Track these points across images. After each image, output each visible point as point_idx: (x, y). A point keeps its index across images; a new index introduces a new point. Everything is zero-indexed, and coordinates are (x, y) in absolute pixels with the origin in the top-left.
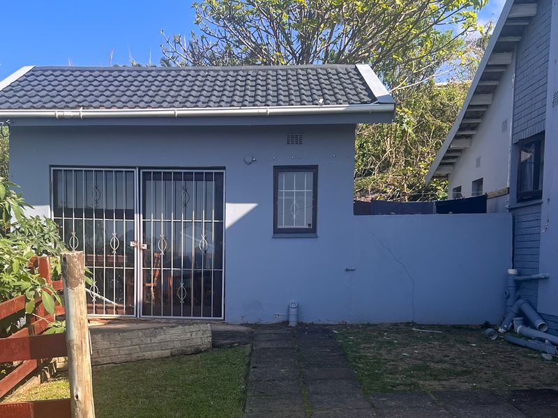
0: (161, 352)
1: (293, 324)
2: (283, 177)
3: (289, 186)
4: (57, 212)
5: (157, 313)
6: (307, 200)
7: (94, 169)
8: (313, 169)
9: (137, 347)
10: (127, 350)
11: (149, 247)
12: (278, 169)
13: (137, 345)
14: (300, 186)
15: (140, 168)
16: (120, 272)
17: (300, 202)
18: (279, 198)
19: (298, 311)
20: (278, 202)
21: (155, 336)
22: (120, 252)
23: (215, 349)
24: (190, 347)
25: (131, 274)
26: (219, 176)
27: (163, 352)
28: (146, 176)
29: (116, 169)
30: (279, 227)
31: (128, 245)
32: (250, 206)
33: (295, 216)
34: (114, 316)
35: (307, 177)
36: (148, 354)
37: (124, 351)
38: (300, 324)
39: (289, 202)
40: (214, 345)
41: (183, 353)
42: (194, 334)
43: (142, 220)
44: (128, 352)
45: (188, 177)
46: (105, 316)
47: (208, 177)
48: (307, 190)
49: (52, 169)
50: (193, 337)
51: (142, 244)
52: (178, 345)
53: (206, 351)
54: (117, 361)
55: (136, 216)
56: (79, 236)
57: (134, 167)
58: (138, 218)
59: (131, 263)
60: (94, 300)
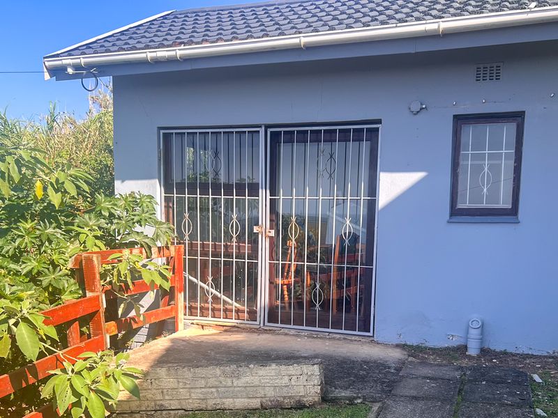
0: (246, 400)
1: (473, 351)
2: (469, 133)
3: (479, 145)
4: (168, 187)
5: (286, 321)
6: (506, 166)
7: (222, 130)
8: (517, 117)
9: (214, 390)
10: (201, 393)
11: (277, 234)
12: (461, 120)
13: (212, 387)
14: (496, 145)
15: (267, 127)
16: (240, 267)
17: (495, 169)
18: (461, 163)
19: (482, 333)
20: (460, 170)
21: (238, 378)
22: (240, 238)
23: (325, 406)
24: (290, 397)
26: (373, 135)
27: (249, 400)
28: (275, 136)
29: (237, 130)
30: (460, 206)
31: (251, 229)
33: (485, 190)
34: (233, 322)
35: (507, 131)
36: (228, 403)
37: (197, 394)
38: (484, 352)
39: (478, 169)
40: (324, 399)
41: (279, 407)
42: (294, 378)
43: (268, 197)
44: (202, 396)
45: (329, 136)
46: (222, 321)
47: (358, 135)
48: (507, 151)
49: (162, 132)
50: (293, 383)
51: (267, 231)
52: (270, 393)
53: (312, 406)
54: (189, 407)
55: (262, 192)
56: (193, 218)
57: (260, 126)
58: (264, 197)
59: (254, 254)
60: (210, 299)
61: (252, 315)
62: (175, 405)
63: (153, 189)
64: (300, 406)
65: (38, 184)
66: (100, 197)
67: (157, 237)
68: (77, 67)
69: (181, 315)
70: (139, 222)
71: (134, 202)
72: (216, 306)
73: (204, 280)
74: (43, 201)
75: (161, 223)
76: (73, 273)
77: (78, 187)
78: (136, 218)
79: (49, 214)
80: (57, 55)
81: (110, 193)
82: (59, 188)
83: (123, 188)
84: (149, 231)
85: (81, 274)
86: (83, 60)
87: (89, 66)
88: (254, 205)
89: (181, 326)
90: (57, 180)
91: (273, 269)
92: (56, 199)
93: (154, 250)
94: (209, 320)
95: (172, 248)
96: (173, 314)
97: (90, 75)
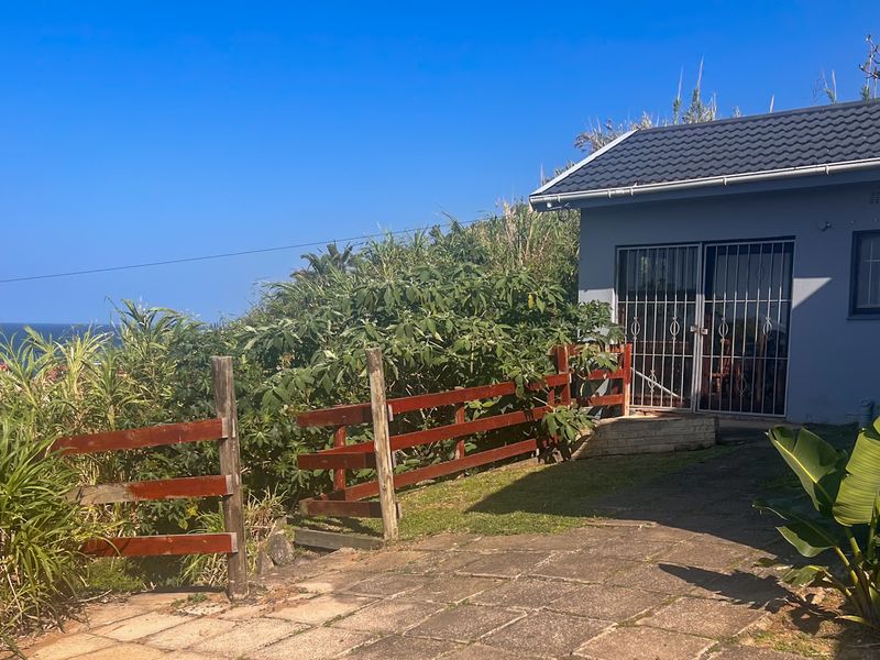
0: (665, 445)
2: (871, 244)
4: (622, 297)
5: (715, 407)
7: (668, 247)
9: (643, 439)
11: (710, 332)
12: (859, 237)
15: (704, 243)
16: (678, 360)
18: (861, 269)
19: (871, 410)
22: (679, 337)
23: (716, 446)
24: (695, 442)
25: (690, 361)
26: (790, 248)
27: (667, 446)
28: (711, 251)
29: (680, 246)
30: (860, 306)
31: (688, 329)
32: (822, 281)
34: (670, 408)
36: (653, 448)
37: (631, 443)
40: (716, 442)
41: (687, 449)
42: (697, 428)
43: (704, 301)
44: (634, 444)
45: (755, 249)
46: (662, 408)
47: (778, 248)
49: (619, 249)
50: (697, 432)
51: (702, 330)
52: (681, 439)
53: (709, 447)
55: (698, 297)
56: (641, 320)
57: (698, 243)
58: (700, 300)
59: (690, 350)
60: (652, 391)
61: (687, 403)
62: (616, 451)
63: (609, 297)
64: (701, 447)
65: (530, 296)
66: (570, 306)
67: (610, 336)
68: (555, 203)
69: (627, 403)
70: (597, 324)
71: (593, 308)
72: (657, 396)
73: (648, 374)
74: (532, 309)
75: (615, 325)
76: (551, 358)
77: (557, 299)
78: (595, 321)
79: (536, 317)
80: (540, 194)
81: (575, 301)
82: (544, 298)
83: (585, 297)
84: (604, 331)
85: (556, 359)
86: (559, 197)
87: (564, 202)
88: (692, 309)
89: (627, 412)
90: (544, 293)
91: (706, 362)
92: (541, 306)
93: (607, 347)
94: (652, 408)
95: (622, 346)
96: (620, 402)
97: (564, 208)
